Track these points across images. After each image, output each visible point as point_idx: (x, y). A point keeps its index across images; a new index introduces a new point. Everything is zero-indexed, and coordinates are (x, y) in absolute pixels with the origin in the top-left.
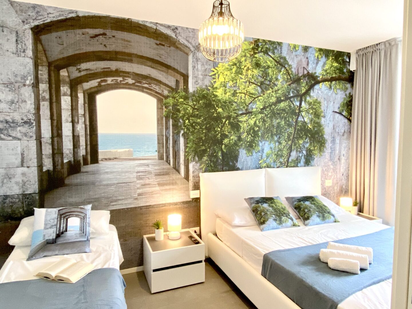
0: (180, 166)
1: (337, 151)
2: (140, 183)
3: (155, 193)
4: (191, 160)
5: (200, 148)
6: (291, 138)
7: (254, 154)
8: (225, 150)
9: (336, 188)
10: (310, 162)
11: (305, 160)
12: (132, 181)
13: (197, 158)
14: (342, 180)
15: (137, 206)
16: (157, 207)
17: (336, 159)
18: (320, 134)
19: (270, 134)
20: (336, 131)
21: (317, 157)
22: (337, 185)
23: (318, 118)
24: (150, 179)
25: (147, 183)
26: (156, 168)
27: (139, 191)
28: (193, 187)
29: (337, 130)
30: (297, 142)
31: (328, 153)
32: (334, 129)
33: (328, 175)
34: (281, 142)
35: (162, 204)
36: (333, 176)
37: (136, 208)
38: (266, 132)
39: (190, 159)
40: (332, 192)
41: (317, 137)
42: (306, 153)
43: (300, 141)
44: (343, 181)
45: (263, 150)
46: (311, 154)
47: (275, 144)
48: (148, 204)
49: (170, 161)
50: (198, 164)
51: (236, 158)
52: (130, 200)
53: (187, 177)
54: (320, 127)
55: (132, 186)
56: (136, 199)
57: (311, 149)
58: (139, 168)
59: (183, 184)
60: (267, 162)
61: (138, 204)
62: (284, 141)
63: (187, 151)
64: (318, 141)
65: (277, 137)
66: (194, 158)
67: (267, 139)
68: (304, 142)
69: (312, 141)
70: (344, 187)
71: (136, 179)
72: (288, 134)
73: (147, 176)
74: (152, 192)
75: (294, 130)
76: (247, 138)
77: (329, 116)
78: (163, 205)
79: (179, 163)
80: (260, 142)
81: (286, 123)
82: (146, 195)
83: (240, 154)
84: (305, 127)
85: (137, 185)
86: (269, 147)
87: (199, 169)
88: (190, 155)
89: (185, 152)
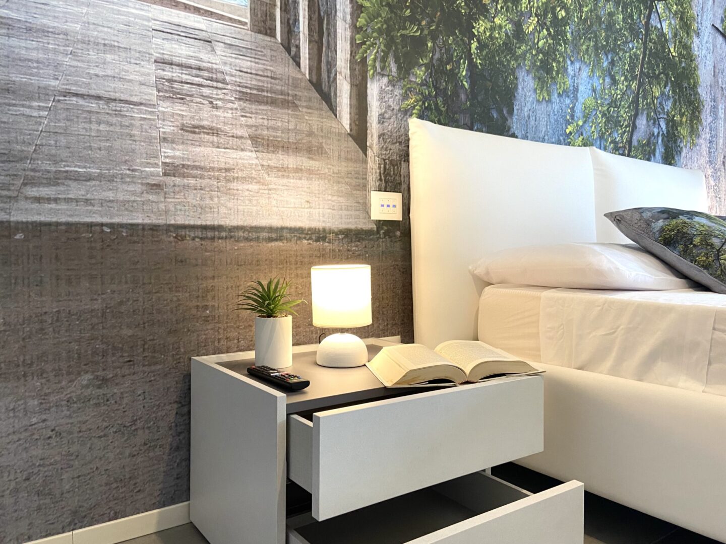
0: (335, 79)
2: (173, 115)
3: (240, 174)
4: (374, 67)
5: (405, 28)
6: (637, 71)
7: (555, 97)
8: (479, 61)
10: (673, 158)
11: (663, 150)
12: (135, 99)
13: (394, 68)
15: (161, 222)
16: (247, 239)
18: (692, 81)
19: (592, 44)
21: (686, 146)
23: (688, 34)
24: (217, 108)
25: (205, 123)
26: (246, 64)
27: (170, 153)
28: (381, 180)
30: (648, 87)
31: (705, 139)
34: (617, 78)
35: (271, 229)
37: (154, 228)
38: (584, 34)
39: (369, 62)
41: (686, 88)
42: (667, 128)
43: (653, 89)
45: (576, 90)
46: (675, 136)
47: (604, 80)
48: (209, 220)
49: (298, 47)
50: (398, 92)
51: (508, 97)
52: (125, 187)
53: (359, 135)
54: (691, 61)
55: (138, 123)
56: (156, 187)
57: (675, 118)
58: (167, 45)
59: (347, 159)
60: (584, 134)
61: (167, 212)
62: (623, 78)
63: (361, 28)
64: (688, 101)
65: (607, 58)
66: (384, 60)
67: (586, 56)
68: (662, 94)
69: (677, 97)
71: (155, 92)
72: (630, 57)
73: (206, 91)
74: (227, 170)
75: (642, 50)
76: (537, 34)
77: (707, 34)
78: (274, 236)
79: (331, 64)
80: (569, 62)
81: (626, 23)
82: (202, 177)
83: (520, 87)
84: (663, 47)
85: (160, 123)
86: (589, 86)
87: (400, 110)
88: (373, 44)
89: (356, 29)
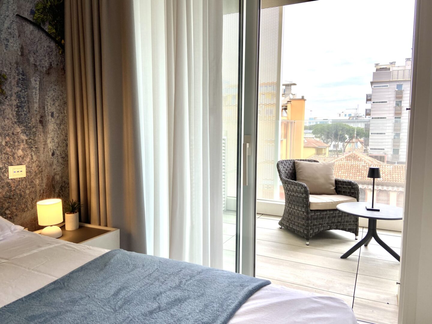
1: (36, 106)
9: (37, 182)
14: (51, 165)
17: (34, 121)
20: (28, 60)
22: (39, 176)
29: (32, 60)
32: (22, 55)
33: (15, 156)
36: (30, 156)
40: (27, 192)
44: (54, 167)
70: (58, 177)
